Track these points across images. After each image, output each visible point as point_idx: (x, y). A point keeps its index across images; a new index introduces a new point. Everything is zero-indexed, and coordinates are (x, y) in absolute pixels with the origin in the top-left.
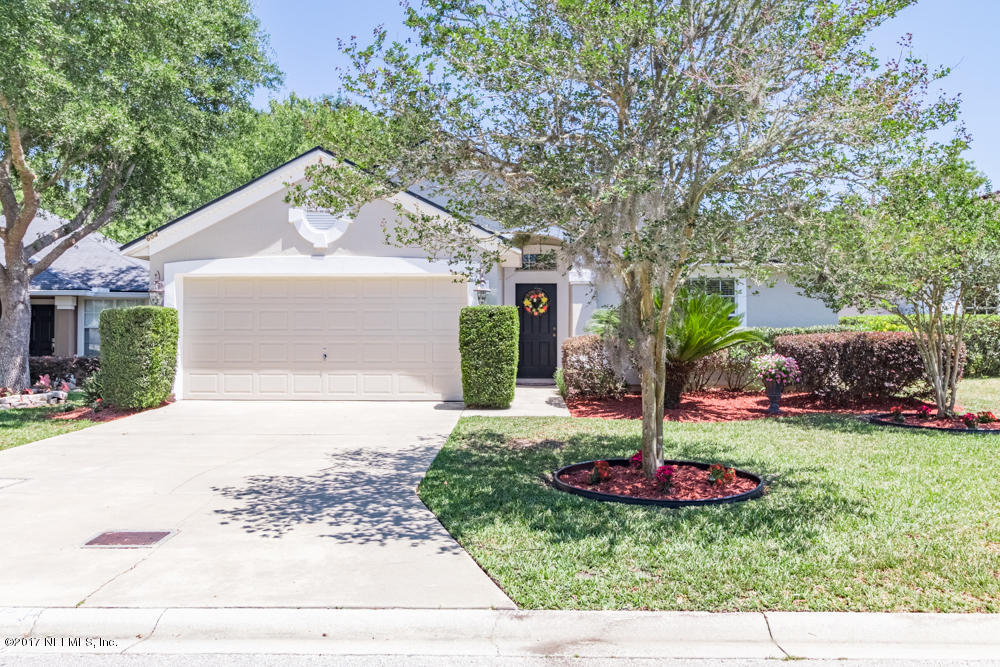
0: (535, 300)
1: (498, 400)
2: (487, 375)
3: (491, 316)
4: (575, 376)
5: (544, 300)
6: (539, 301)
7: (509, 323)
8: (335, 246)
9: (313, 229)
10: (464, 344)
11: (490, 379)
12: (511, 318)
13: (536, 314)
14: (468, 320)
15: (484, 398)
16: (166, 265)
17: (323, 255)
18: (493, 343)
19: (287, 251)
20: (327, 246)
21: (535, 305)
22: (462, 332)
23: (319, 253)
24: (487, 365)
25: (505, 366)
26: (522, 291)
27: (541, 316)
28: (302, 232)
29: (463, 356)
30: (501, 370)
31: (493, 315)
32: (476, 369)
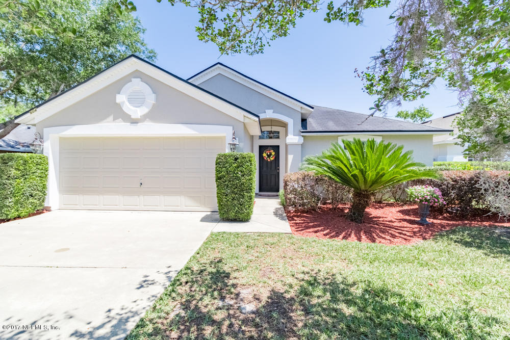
0: (269, 154)
1: (241, 216)
2: (233, 199)
3: (236, 159)
4: (293, 199)
5: (273, 153)
6: (271, 154)
7: (249, 164)
8: (145, 117)
9: (131, 107)
10: (219, 178)
11: (236, 202)
12: (250, 161)
13: (269, 160)
14: (221, 162)
15: (232, 215)
16: (45, 129)
17: (137, 123)
18: (238, 178)
19: (116, 121)
20: (139, 117)
21: (269, 156)
22: (217, 171)
23: (135, 122)
24: (233, 192)
25: (245, 193)
26: (262, 148)
27: (271, 162)
28: (124, 109)
29: (217, 186)
30: (243, 197)
31: (238, 159)
32: (227, 195)
